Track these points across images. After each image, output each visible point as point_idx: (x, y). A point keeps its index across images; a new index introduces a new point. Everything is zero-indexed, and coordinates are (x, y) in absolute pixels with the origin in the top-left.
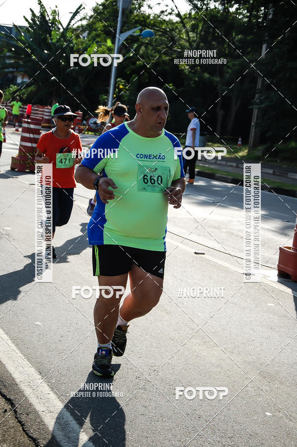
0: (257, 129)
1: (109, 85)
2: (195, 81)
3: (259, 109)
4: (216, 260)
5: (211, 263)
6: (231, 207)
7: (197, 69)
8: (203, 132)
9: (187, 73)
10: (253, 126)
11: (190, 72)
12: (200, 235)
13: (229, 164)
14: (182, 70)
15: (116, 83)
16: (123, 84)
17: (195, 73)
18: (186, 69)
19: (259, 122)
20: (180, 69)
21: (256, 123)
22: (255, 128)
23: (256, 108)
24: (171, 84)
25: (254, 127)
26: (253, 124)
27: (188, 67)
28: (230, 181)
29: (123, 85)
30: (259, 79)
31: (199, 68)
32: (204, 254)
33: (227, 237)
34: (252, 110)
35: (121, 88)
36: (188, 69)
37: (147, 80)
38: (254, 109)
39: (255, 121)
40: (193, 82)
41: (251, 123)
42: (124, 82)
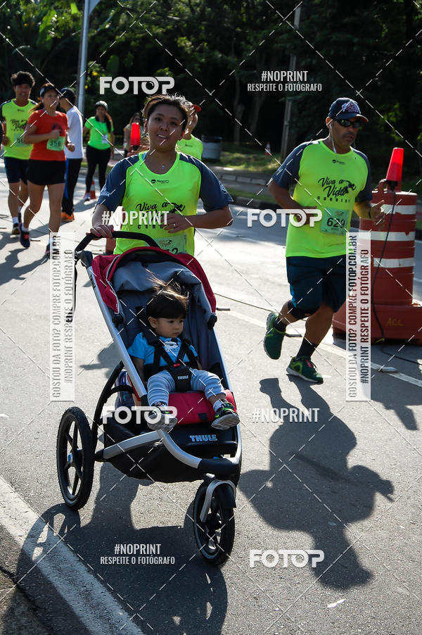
0: (292, 131)
1: (76, 71)
2: (201, 64)
3: (294, 102)
4: (247, 318)
5: (240, 322)
6: (262, 243)
7: (203, 46)
8: (216, 138)
9: (189, 52)
10: (286, 126)
11: (193, 50)
12: (221, 284)
13: (254, 181)
14: (182, 48)
15: (87, 68)
16: (98, 69)
17: (201, 51)
18: (186, 46)
19: (294, 120)
20: (179, 45)
21: (291, 122)
22: (290, 129)
23: (289, 100)
24: (167, 69)
25: (288, 128)
26: (286, 123)
27: (190, 43)
28: (257, 206)
29: (97, 71)
30: (291, 58)
31: (206, 44)
32: (229, 310)
33: (259, 285)
34: (283, 104)
35: (94, 76)
36: (191, 46)
37: (132, 64)
38: (287, 102)
39: (289, 119)
40: (197, 65)
41: (283, 122)
42: (99, 67)
